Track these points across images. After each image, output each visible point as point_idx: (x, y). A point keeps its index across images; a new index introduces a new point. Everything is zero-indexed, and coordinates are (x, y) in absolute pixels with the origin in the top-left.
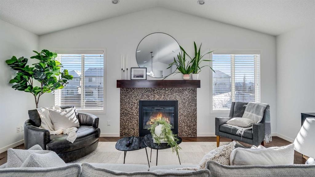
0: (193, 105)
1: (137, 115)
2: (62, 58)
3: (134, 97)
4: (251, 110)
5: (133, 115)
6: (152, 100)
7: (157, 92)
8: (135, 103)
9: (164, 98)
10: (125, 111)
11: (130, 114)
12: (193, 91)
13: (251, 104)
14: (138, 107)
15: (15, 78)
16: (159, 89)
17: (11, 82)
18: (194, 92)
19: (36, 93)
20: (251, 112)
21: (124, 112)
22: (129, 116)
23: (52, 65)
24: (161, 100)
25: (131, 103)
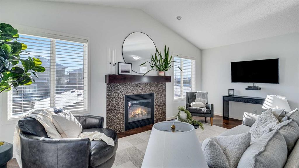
0: (163, 96)
1: (123, 110)
3: (120, 92)
5: (119, 110)
6: (136, 94)
7: (140, 87)
8: (121, 98)
10: (112, 107)
11: (116, 110)
13: (199, 92)
14: (124, 102)
16: (141, 84)
20: (200, 97)
21: (111, 109)
22: (116, 112)
24: (143, 93)
25: (117, 99)
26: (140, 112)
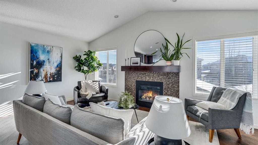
0: (176, 86)
1: (135, 90)
2: (99, 54)
3: (133, 77)
4: (227, 96)
5: (132, 90)
6: (144, 80)
7: (148, 75)
8: (133, 82)
9: (152, 79)
11: (130, 89)
12: (176, 74)
13: (229, 90)
14: (135, 85)
15: (77, 66)
16: (149, 72)
17: (76, 67)
18: (177, 76)
19: (85, 73)
20: (227, 98)
21: (127, 88)
23: (92, 58)
24: (151, 81)
25: (131, 82)
26: (151, 95)
